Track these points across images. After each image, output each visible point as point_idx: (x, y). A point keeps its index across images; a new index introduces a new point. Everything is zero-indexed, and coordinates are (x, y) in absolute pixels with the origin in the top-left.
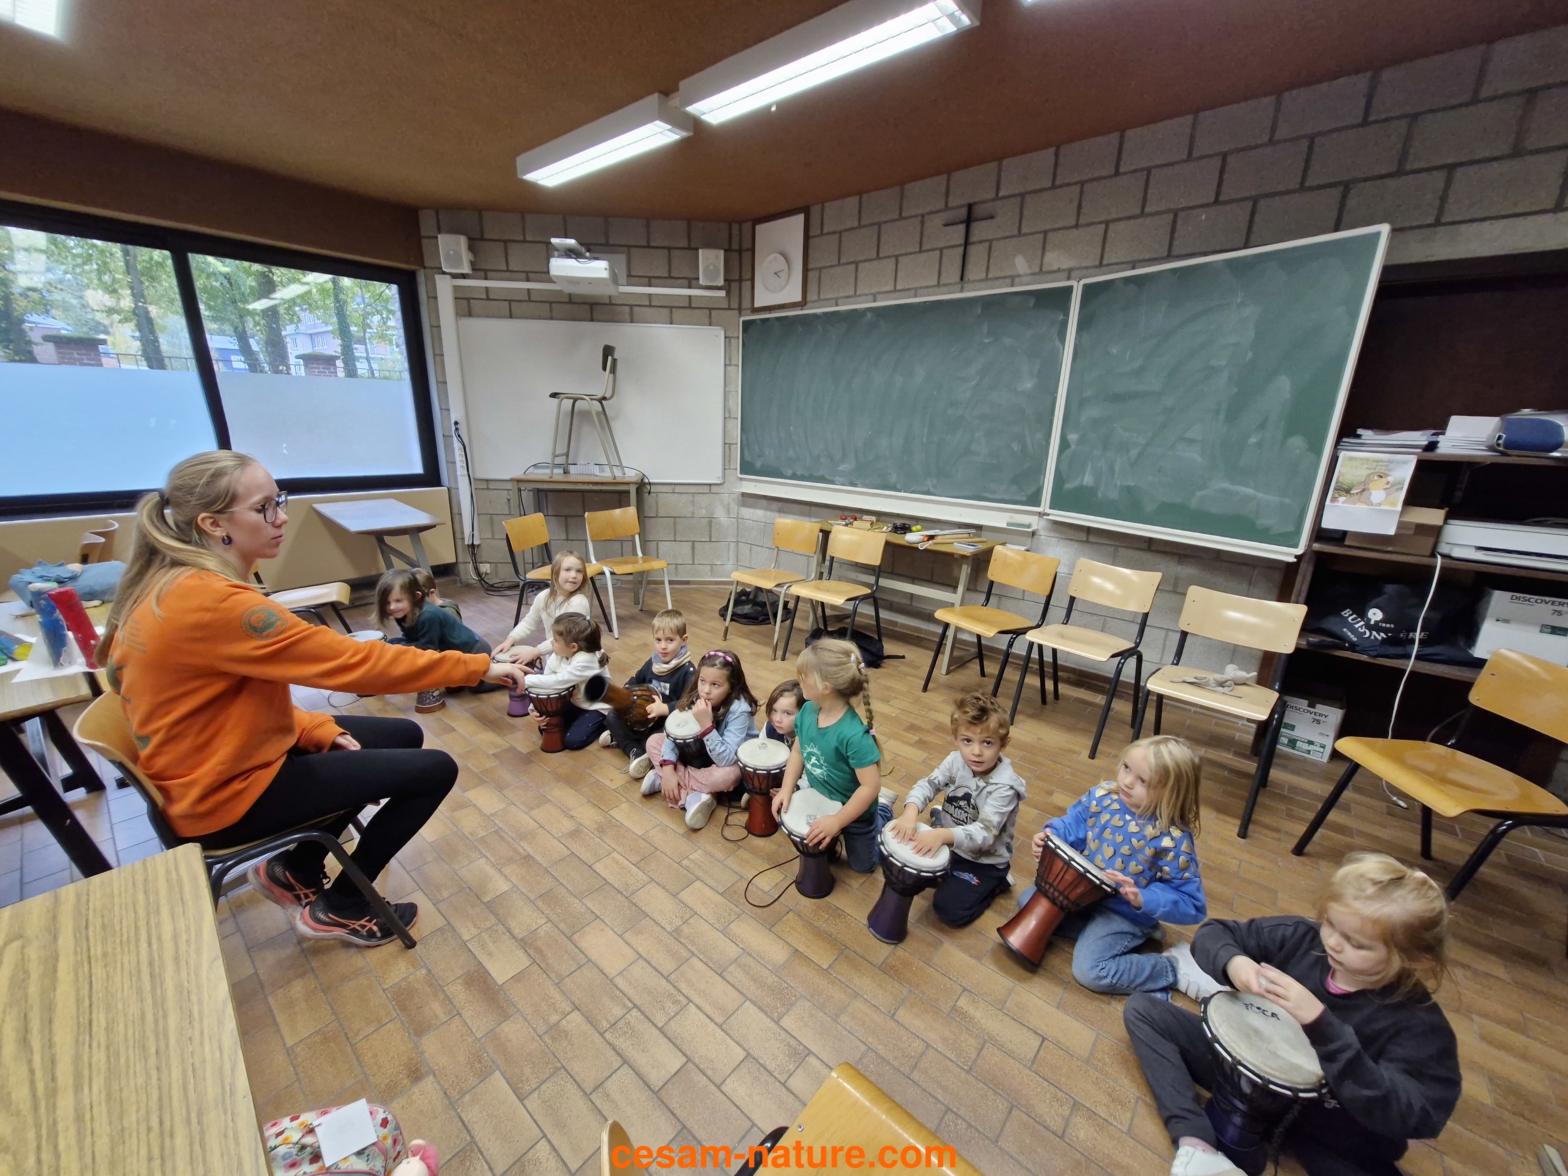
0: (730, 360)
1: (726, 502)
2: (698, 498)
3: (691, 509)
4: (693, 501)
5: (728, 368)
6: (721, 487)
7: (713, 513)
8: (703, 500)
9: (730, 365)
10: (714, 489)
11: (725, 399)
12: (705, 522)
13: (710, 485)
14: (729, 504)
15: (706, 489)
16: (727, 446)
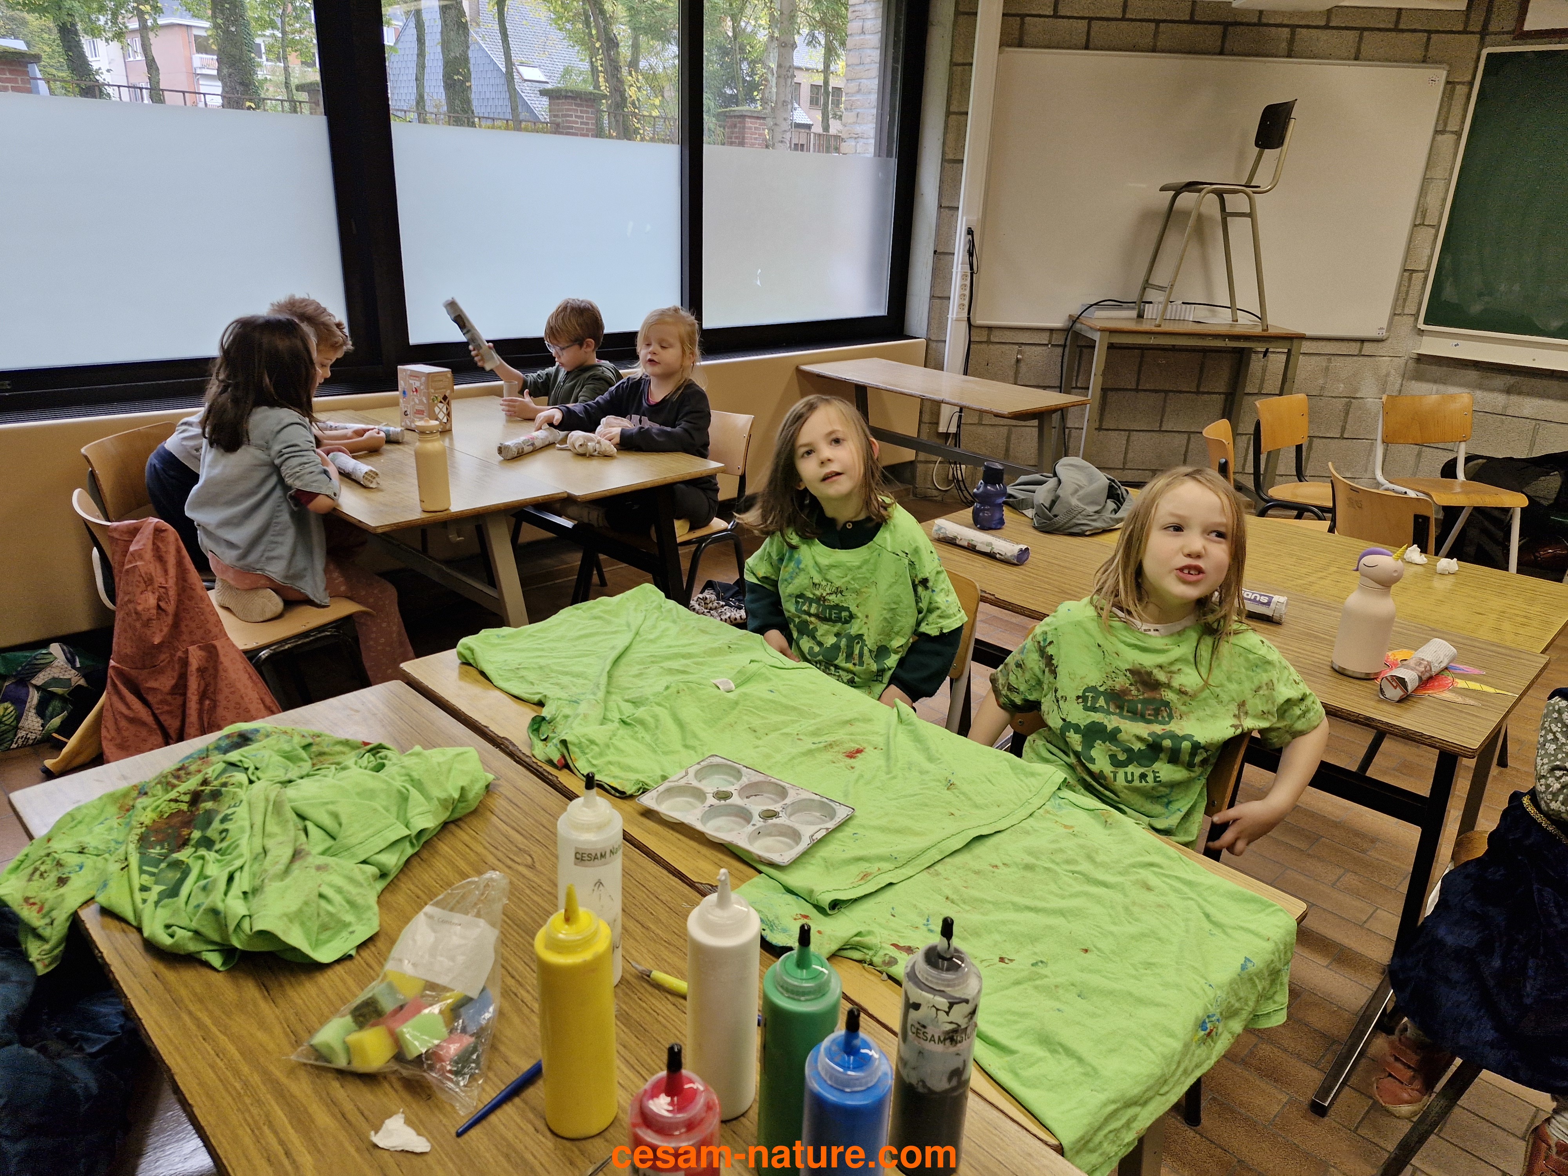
0: (1445, 125)
1: (1384, 372)
2: (1337, 362)
3: (1321, 381)
4: (1327, 368)
5: (1440, 138)
6: (1380, 345)
7: (1356, 390)
8: (1344, 367)
9: (1443, 132)
10: (1368, 348)
11: (1423, 192)
12: (1339, 404)
13: (1362, 341)
14: (1388, 375)
15: (1354, 348)
16: (1408, 272)
